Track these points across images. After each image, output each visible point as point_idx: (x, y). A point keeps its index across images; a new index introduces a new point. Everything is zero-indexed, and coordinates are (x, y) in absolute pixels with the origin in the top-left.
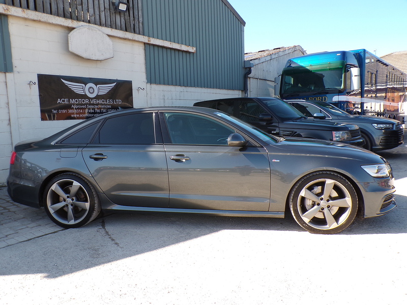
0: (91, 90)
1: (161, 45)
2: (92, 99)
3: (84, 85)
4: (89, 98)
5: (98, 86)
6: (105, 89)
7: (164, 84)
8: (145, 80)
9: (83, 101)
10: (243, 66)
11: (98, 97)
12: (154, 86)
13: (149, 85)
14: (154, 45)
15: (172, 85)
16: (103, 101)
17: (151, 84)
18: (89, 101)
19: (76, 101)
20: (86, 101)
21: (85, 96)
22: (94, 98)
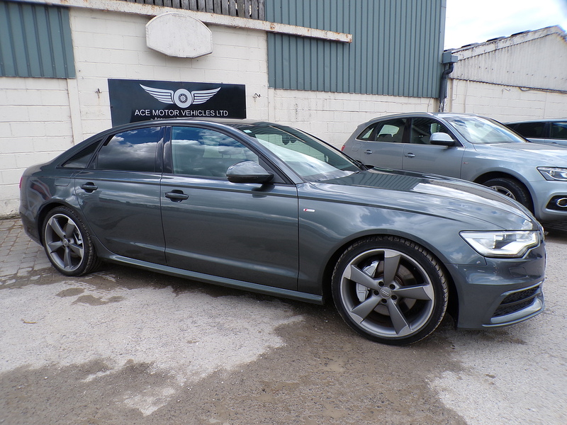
0: (183, 98)
1: (291, 33)
2: (184, 109)
3: (172, 92)
4: (180, 109)
5: (193, 92)
6: (203, 97)
7: (297, 89)
8: (267, 84)
9: (171, 113)
10: (440, 60)
11: (192, 107)
12: (280, 92)
13: (272, 90)
14: (282, 35)
15: (311, 90)
16: (200, 113)
17: (275, 89)
18: (180, 113)
19: (161, 113)
20: (176, 112)
21: (174, 107)
22: (186, 109)
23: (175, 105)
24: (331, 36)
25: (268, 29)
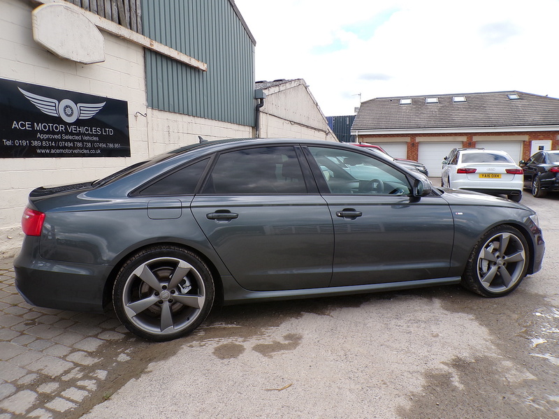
0: (68, 111)
1: (166, 53)
2: (70, 124)
3: (57, 102)
4: (65, 124)
5: (79, 105)
6: (89, 111)
7: (169, 111)
8: (145, 103)
9: (56, 128)
10: (254, 96)
11: (79, 122)
12: (156, 113)
13: (150, 110)
15: (179, 112)
16: (87, 130)
17: (152, 109)
18: (66, 129)
19: (45, 127)
20: (61, 128)
21: (58, 120)
22: (72, 124)
23: (60, 118)
24: (194, 63)
25: (148, 45)
